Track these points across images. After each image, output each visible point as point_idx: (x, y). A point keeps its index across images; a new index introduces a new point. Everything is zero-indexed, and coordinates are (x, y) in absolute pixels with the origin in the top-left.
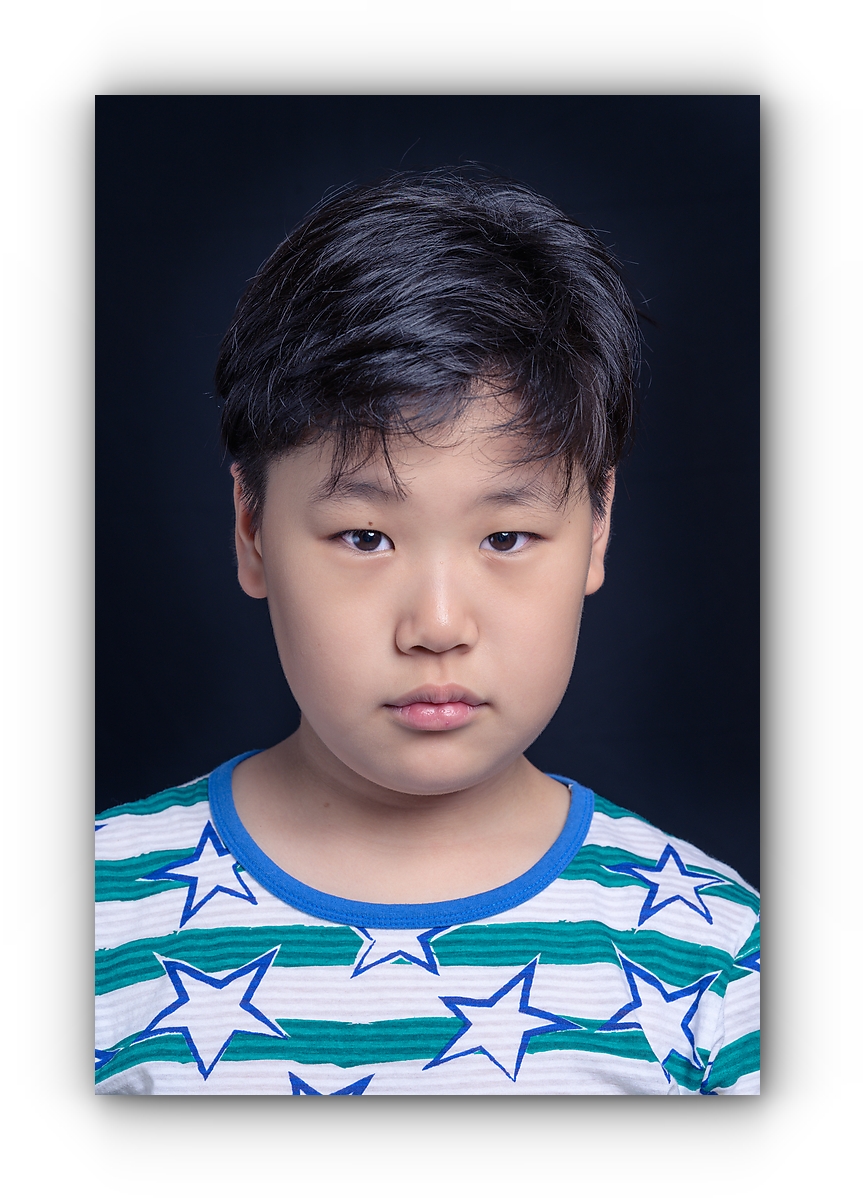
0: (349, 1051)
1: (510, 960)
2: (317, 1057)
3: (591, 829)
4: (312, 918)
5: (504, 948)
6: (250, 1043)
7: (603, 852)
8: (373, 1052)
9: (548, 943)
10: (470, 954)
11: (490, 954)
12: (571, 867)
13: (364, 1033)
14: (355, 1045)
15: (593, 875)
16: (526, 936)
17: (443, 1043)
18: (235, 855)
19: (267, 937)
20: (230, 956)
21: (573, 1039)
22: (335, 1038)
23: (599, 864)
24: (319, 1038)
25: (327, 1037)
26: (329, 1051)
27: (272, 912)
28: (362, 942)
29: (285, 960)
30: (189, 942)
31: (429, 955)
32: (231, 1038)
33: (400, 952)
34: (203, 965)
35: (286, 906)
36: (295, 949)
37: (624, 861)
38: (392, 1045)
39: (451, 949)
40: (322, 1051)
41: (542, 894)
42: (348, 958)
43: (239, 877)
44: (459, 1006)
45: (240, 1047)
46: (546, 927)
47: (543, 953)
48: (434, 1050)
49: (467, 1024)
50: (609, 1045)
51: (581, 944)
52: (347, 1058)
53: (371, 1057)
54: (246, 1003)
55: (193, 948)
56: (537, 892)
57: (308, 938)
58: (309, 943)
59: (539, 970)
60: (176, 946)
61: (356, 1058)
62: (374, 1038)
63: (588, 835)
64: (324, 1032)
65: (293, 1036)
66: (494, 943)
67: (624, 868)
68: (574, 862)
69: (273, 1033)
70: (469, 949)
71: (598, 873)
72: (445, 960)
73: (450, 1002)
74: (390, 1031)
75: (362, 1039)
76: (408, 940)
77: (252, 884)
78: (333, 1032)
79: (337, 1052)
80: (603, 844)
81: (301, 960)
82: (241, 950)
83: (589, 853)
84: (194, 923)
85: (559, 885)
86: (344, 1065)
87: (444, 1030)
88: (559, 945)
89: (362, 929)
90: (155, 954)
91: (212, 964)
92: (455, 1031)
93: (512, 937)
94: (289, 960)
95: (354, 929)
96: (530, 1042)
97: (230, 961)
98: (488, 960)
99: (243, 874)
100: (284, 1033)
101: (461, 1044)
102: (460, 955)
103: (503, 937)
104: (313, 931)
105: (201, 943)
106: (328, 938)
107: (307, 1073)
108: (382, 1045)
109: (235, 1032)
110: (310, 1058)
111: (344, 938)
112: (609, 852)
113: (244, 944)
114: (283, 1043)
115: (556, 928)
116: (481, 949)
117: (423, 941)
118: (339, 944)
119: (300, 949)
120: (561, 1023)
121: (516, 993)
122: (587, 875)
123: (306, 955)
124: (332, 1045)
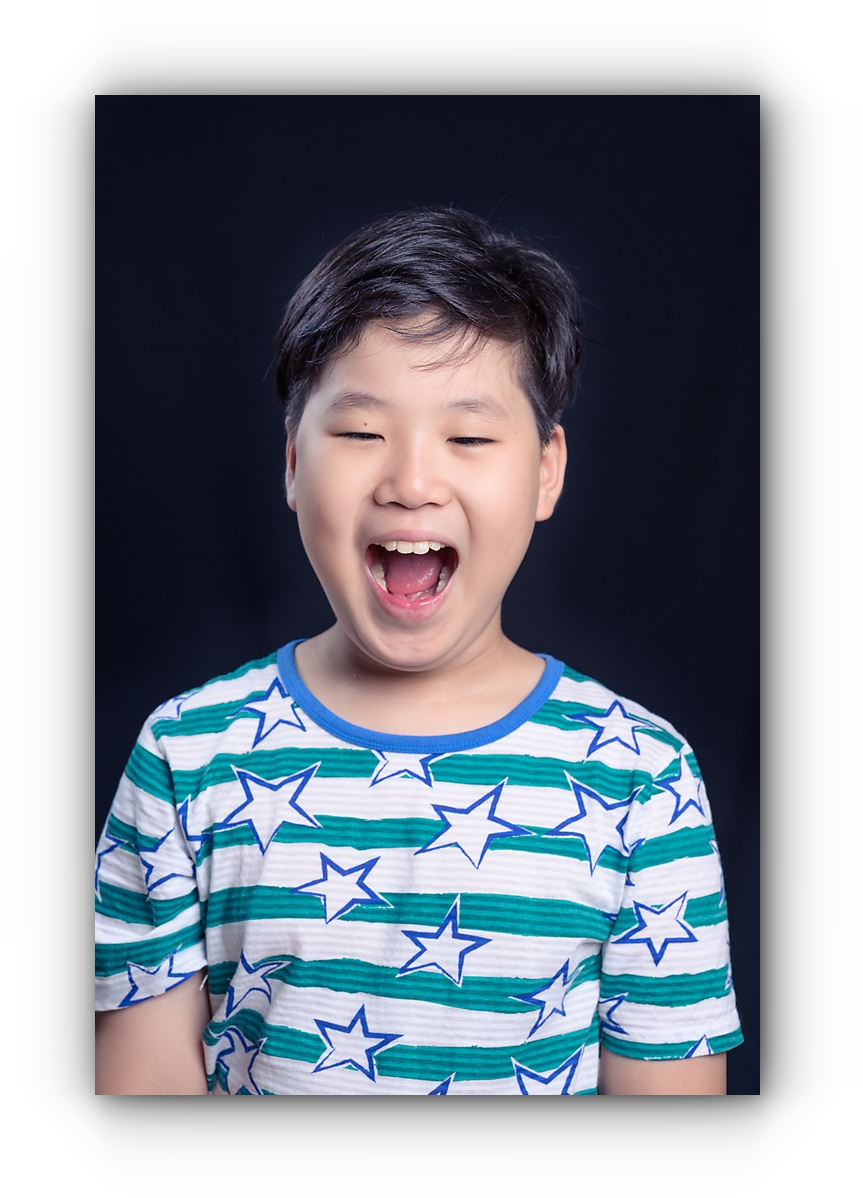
0: (365, 839)
1: (485, 781)
2: (341, 842)
3: (557, 688)
4: (344, 743)
5: (482, 772)
6: (295, 831)
7: (564, 705)
8: (382, 840)
9: (516, 770)
10: (456, 775)
11: (471, 776)
12: (539, 714)
13: (375, 826)
14: (369, 835)
15: (554, 723)
16: (499, 764)
17: (430, 837)
18: (294, 697)
19: (312, 755)
20: (284, 767)
21: (524, 843)
22: (355, 829)
23: (560, 714)
24: (344, 829)
25: (348, 828)
26: (350, 838)
27: (317, 738)
28: (378, 761)
29: (323, 773)
30: (257, 759)
31: (427, 773)
32: (280, 826)
33: (406, 770)
34: (267, 775)
35: (326, 733)
36: (330, 765)
37: (579, 712)
38: (394, 836)
39: (443, 769)
40: (345, 838)
41: (514, 733)
42: (368, 772)
43: (295, 712)
44: (444, 813)
45: (288, 833)
46: (515, 758)
47: (510, 777)
48: (422, 841)
49: (448, 826)
50: (552, 847)
51: (539, 773)
52: (362, 844)
53: (379, 844)
54: (293, 802)
55: (259, 763)
56: (511, 731)
57: (341, 757)
58: (341, 761)
59: (505, 790)
60: (248, 761)
61: (370, 844)
62: (381, 830)
63: (555, 692)
64: (348, 824)
65: (325, 827)
66: (475, 768)
67: (579, 716)
68: (541, 710)
69: (311, 825)
70: (457, 771)
71: (559, 721)
72: (437, 778)
73: (438, 809)
74: (394, 826)
75: (373, 830)
76: (412, 762)
77: (304, 717)
78: (354, 825)
79: (356, 839)
80: (565, 700)
81: (335, 773)
82: (291, 763)
83: (553, 705)
84: (263, 746)
85: (529, 727)
86: (360, 849)
87: (431, 828)
88: (523, 771)
89: (380, 752)
90: (232, 766)
91: (272, 775)
92: (439, 830)
93: (489, 764)
94: (325, 772)
95: (374, 752)
96: (493, 842)
97: (283, 771)
98: (469, 780)
99: (298, 710)
100: (319, 824)
101: (442, 840)
102: (450, 774)
103: (482, 764)
104: (345, 752)
105: (265, 760)
106: (355, 758)
107: (333, 853)
108: (387, 836)
109: (284, 822)
110: (336, 842)
111: (366, 758)
112: (569, 705)
113: (294, 759)
114: (318, 831)
115: (521, 759)
116: (464, 772)
117: (424, 763)
118: (362, 762)
119: (335, 765)
120: (517, 830)
121: (487, 805)
122: (550, 722)
123: (339, 770)
124: (352, 834)
